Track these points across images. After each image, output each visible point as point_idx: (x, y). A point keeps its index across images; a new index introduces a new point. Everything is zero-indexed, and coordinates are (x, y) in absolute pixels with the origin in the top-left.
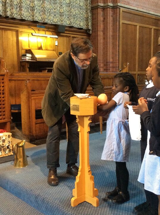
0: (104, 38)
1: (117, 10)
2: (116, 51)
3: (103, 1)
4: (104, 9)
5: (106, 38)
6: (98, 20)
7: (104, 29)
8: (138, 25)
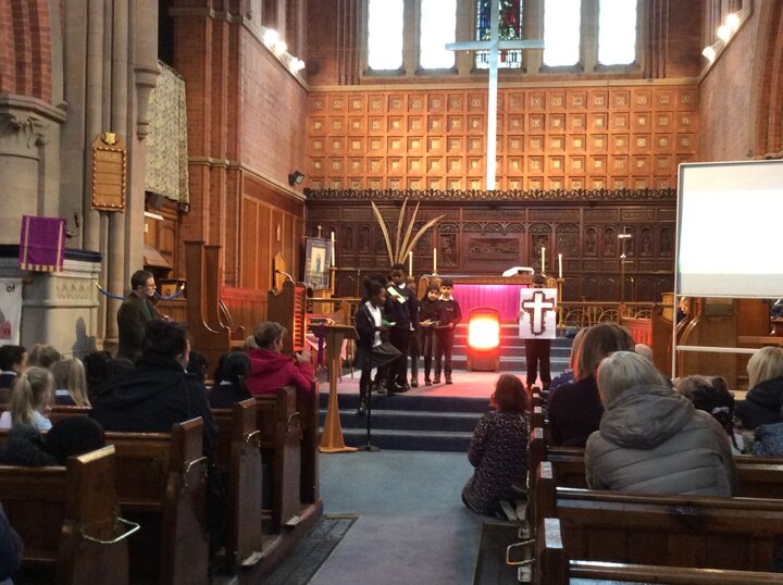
0: (211, 224)
1: (236, 174)
2: (234, 250)
3: (212, 153)
4: (211, 168)
5: (215, 224)
6: (202, 189)
7: (211, 205)
8: (259, 202)
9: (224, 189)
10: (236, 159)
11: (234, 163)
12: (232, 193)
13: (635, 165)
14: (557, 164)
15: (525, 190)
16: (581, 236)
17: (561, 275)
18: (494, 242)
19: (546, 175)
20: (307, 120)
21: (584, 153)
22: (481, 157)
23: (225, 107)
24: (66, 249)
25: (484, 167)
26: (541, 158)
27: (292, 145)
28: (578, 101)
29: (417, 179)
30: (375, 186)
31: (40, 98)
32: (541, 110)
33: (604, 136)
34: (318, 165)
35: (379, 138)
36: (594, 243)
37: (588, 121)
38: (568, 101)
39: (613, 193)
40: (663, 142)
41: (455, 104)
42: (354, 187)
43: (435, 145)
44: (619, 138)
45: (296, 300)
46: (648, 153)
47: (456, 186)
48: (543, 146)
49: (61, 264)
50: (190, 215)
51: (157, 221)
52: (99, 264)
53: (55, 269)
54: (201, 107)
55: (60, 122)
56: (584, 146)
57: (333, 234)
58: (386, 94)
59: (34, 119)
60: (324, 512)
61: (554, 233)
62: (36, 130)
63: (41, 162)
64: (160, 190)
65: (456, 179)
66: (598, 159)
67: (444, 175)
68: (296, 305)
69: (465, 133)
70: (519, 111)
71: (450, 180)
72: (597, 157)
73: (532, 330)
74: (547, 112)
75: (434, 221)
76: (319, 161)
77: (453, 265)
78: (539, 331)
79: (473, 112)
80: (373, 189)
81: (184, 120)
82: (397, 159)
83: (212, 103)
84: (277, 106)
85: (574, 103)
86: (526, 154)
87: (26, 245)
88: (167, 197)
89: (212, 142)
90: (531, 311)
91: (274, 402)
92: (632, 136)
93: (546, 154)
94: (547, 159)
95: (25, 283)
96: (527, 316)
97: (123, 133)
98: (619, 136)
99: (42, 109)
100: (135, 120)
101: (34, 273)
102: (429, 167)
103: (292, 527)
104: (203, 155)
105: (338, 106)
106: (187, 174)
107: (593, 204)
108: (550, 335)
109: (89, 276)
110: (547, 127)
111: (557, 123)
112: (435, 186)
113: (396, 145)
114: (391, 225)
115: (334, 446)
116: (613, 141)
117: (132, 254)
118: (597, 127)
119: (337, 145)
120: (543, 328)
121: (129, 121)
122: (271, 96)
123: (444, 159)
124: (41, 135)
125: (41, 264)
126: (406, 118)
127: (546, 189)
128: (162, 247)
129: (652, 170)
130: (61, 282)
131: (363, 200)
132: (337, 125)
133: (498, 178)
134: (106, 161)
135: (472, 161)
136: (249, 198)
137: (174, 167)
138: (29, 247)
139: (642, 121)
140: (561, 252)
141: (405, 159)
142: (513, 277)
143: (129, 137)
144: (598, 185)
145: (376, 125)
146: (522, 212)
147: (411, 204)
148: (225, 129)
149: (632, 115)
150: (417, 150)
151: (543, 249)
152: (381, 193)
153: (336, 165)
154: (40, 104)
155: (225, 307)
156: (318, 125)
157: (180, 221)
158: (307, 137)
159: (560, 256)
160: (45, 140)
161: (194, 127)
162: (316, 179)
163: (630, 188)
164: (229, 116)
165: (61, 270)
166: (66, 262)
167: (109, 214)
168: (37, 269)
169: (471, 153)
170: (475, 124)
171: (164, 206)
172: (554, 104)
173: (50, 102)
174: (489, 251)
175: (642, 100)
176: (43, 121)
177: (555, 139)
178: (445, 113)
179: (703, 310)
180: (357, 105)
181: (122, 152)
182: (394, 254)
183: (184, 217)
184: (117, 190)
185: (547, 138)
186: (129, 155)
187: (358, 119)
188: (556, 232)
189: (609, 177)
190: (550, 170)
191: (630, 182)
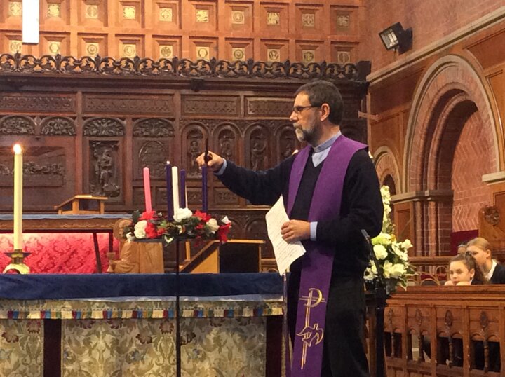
13: (264, 21)
14: (131, 12)
39: (231, 66)
107: (197, 85)
127: (114, 57)
144: (204, 53)
146: (71, 98)
188: (134, 136)
189: (222, 40)
190: (117, 24)
191: (257, 50)
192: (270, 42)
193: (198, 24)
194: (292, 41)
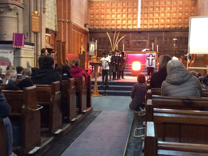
1: (70, 24)
2: (70, 44)
3: (63, 18)
4: (63, 22)
5: (65, 37)
6: (61, 28)
7: (64, 32)
8: (76, 31)
9: (67, 28)
10: (70, 20)
11: (69, 21)
12: (69, 29)
13: (178, 20)
14: (157, 21)
15: (148, 28)
16: (163, 40)
17: (157, 51)
18: (139, 42)
19: (154, 24)
20: (89, 9)
21: (164, 17)
22: (136, 19)
23: (67, 5)
24: (25, 42)
25: (137, 22)
26: (153, 19)
27: (85, 16)
28: (163, 3)
29: (119, 25)
30: (107, 27)
31: (17, 1)
32: (153, 6)
33: (170, 13)
34: (92, 22)
35: (109, 14)
36: (167, 42)
37: (166, 8)
38: (160, 3)
39: (172, 28)
40: (186, 14)
41: (129, 4)
42: (102, 28)
43: (124, 16)
44: (174, 13)
45: (86, 56)
46: (182, 17)
47: (129, 27)
48: (153, 16)
49: (24, 46)
50: (58, 35)
51: (49, 36)
52: (34, 46)
53: (22, 47)
54: (60, 5)
55: (23, 8)
56: (165, 15)
57: (96, 40)
58: (111, 2)
59: (16, 7)
60: (93, 110)
61: (156, 40)
62: (16, 10)
63: (18, 19)
64: (50, 28)
65: (130, 25)
66: (169, 19)
67: (126, 24)
68: (86, 58)
69: (132, 12)
70: (147, 6)
71: (128, 25)
72: (168, 18)
73: (149, 65)
74: (155, 6)
75: (124, 37)
76: (93, 21)
77: (129, 49)
78: (151, 65)
79: (134, 6)
80: (107, 28)
81: (56, 9)
82: (114, 20)
83: (63, 4)
84: (81, 5)
85: (162, 4)
86: (149, 18)
87: (14, 41)
88: (52, 30)
89: (63, 15)
90: (149, 59)
91: (79, 80)
92: (178, 12)
93: (154, 18)
94: (154, 19)
95: (14, 51)
96: (148, 61)
97: (39, 11)
98: (174, 12)
99: (18, 5)
100: (42, 7)
101: (17, 48)
102: (122, 22)
103: (84, 113)
104: (61, 18)
105: (97, 5)
106: (57, 23)
107: (167, 31)
108: (154, 66)
109: (31, 50)
110: (154, 10)
111: (157, 9)
112: (124, 27)
113: (113, 16)
114: (112, 38)
115: (96, 94)
116: (173, 14)
117: (42, 44)
118: (168, 10)
119: (97, 16)
120: (152, 64)
121: (41, 8)
122: (79, 2)
123: (126, 19)
124: (17, 12)
125: (18, 46)
126: (116, 8)
127: (154, 28)
128: (51, 43)
129: (183, 22)
130: (24, 51)
131: (104, 31)
132: (97, 11)
133: (141, 25)
134: (35, 19)
135: (134, 20)
136: (74, 30)
137: (53, 22)
138: (15, 41)
139: (181, 8)
140: (158, 44)
141: (116, 20)
142: (145, 52)
143: (41, 12)
144: (168, 26)
145: (108, 10)
146: (147, 34)
147: (117, 32)
148: (67, 11)
149: (178, 7)
150: (119, 17)
151: (153, 44)
152: (109, 29)
153: (97, 22)
154: (17, 3)
155: (67, 59)
156: (92, 11)
157: (55, 37)
158: (89, 14)
159: (157, 46)
160: (19, 13)
161: (59, 11)
162: (91, 26)
163: (177, 27)
164: (68, 8)
165: (24, 47)
166: (25, 45)
167: (36, 33)
168: (17, 47)
169: (134, 18)
170: (135, 10)
171: (51, 32)
172: (156, 4)
173: (20, 3)
174: (138, 45)
175: (181, 2)
176: (18, 8)
177: (157, 14)
178: (127, 7)
179: (196, 58)
180: (103, 5)
181: (39, 16)
182: (113, 46)
183: (57, 35)
184: (38, 27)
185: (155, 13)
186: (41, 17)
187: (103, 9)
188: (157, 39)
189: (171, 24)
190: (155, 22)
191: (177, 25)
192: (179, 24)
193: (168, 22)
194: (183, 24)
